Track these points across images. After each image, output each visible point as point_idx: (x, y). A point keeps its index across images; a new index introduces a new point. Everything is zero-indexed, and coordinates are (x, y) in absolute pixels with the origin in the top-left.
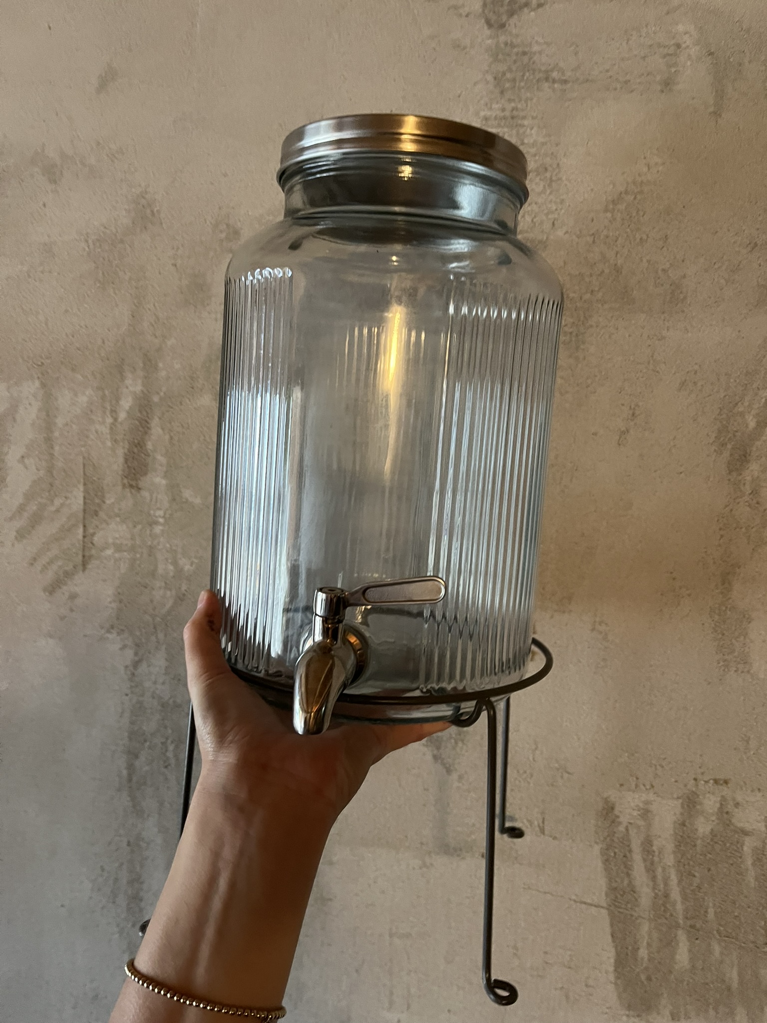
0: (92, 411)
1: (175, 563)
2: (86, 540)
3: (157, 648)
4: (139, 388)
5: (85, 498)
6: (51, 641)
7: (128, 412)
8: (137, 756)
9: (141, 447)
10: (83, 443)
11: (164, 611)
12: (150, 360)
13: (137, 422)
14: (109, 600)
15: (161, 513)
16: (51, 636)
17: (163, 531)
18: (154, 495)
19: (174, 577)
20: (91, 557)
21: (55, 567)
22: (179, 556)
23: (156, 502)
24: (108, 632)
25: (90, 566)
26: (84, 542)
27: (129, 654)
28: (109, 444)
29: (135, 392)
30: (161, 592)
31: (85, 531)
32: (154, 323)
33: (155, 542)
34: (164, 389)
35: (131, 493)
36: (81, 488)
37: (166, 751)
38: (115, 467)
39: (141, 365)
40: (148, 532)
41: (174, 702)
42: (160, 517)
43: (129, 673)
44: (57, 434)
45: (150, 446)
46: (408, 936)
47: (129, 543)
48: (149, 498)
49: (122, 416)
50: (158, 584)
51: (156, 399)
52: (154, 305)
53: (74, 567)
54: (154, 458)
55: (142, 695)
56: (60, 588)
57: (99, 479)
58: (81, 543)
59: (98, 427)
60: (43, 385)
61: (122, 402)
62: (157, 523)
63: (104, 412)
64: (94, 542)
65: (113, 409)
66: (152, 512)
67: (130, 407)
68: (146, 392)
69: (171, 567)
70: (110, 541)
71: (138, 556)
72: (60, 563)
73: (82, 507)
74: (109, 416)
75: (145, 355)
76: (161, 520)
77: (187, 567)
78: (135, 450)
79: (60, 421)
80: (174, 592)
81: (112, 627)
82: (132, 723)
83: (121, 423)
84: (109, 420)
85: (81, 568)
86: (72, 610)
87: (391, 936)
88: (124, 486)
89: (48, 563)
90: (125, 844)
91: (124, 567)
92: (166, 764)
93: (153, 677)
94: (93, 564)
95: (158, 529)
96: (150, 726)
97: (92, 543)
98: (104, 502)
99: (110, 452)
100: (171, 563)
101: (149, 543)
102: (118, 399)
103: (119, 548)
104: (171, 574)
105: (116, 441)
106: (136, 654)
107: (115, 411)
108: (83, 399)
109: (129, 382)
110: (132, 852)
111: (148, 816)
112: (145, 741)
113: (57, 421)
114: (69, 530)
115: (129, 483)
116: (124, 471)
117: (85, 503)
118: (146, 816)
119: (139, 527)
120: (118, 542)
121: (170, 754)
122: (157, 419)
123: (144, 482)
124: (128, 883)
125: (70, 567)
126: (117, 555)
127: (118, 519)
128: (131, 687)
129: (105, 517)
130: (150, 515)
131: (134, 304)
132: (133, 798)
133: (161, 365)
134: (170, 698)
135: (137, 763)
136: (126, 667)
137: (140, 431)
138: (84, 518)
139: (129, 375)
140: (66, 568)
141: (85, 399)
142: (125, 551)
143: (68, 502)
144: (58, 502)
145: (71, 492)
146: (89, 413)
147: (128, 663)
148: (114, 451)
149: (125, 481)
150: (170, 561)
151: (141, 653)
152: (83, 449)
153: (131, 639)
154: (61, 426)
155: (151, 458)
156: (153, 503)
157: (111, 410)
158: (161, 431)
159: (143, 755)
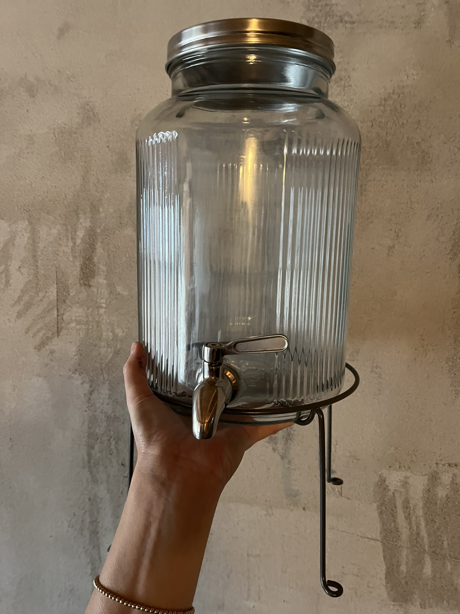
0: (60, 239)
1: (113, 332)
2: (59, 318)
3: (104, 383)
4: (88, 224)
5: (57, 292)
6: (40, 379)
7: (82, 239)
8: (93, 448)
9: (91, 261)
10: (54, 258)
11: (107, 361)
12: (94, 207)
13: (88, 245)
14: (74, 354)
15: (104, 301)
16: (40, 376)
17: (105, 312)
18: (100, 290)
19: (112, 340)
20: (62, 328)
21: (41, 334)
22: (115, 327)
23: (101, 294)
24: (74, 373)
25: (60, 334)
26: (57, 319)
27: (87, 386)
28: (71, 259)
29: (86, 227)
30: (105, 349)
31: (58, 313)
32: (96, 183)
33: (101, 319)
34: (103, 224)
35: (86, 289)
36: (55, 286)
37: (111, 445)
38: (75, 272)
39: (89, 210)
40: (96, 313)
41: (114, 415)
42: (103, 303)
43: (87, 398)
44: (39, 253)
45: (96, 259)
46: (258, 556)
47: (85, 320)
48: (96, 292)
49: (79, 241)
50: (103, 344)
51: (99, 231)
52: (96, 172)
53: (53, 334)
54: (99, 268)
55: (95, 411)
56: (45, 347)
57: (66, 280)
58: (56, 319)
59: (64, 248)
60: (30, 223)
61: (78, 233)
62: (101, 307)
63: (68, 239)
64: (64, 319)
65: (73, 237)
66: (98, 300)
67: (83, 236)
68: (92, 226)
69: (111, 334)
70: (73, 319)
71: (91, 327)
72: (44, 332)
73: (56, 298)
74: (71, 241)
75: (92, 204)
76: (104, 305)
77: (120, 334)
78: (87, 262)
79: (41, 245)
80: (113, 349)
81: (76, 370)
82: (89, 428)
83: (78, 246)
84: (71, 244)
85: (57, 334)
86: (52, 360)
87: (248, 556)
88: (81, 285)
89: (37, 332)
90: (87, 500)
91: (82, 334)
92: (111, 452)
93: (101, 401)
94: (64, 332)
95: (102, 311)
96: (99, 430)
97: (62, 319)
98: (69, 295)
99: (72, 264)
100: (111, 332)
101: (97, 319)
102: (75, 231)
103: (79, 323)
104: (111, 338)
105: (75, 257)
106: (91, 387)
107: (74, 239)
108: (55, 231)
109: (81, 221)
110: (92, 504)
111: (101, 483)
112: (98, 439)
113: (39, 245)
114: (48, 312)
115: (84, 283)
116: (80, 275)
117: (57, 295)
118: (99, 483)
119: (91, 310)
120: (78, 318)
121: (113, 447)
122: (100, 244)
123: (93, 282)
124: (90, 522)
125: (49, 335)
126: (78, 327)
127: (78, 305)
128: (89, 406)
129: (70, 303)
130: (97, 302)
131: (84, 172)
132: (91, 472)
133: (101, 210)
134: (112, 413)
135: (93, 452)
136: (85, 394)
137: (90, 251)
138: (57, 305)
139: (81, 216)
140: (48, 335)
141: (56, 231)
142: (83, 324)
143: (47, 294)
144: (41, 295)
145: (49, 289)
146: (59, 240)
147: (86, 392)
148: (74, 263)
149: (81, 282)
150: (110, 330)
151: (94, 386)
152: (55, 262)
153: (87, 378)
154: (42, 248)
155: (97, 267)
156: (99, 295)
157: (72, 238)
158: (102, 250)
159: (97, 447)
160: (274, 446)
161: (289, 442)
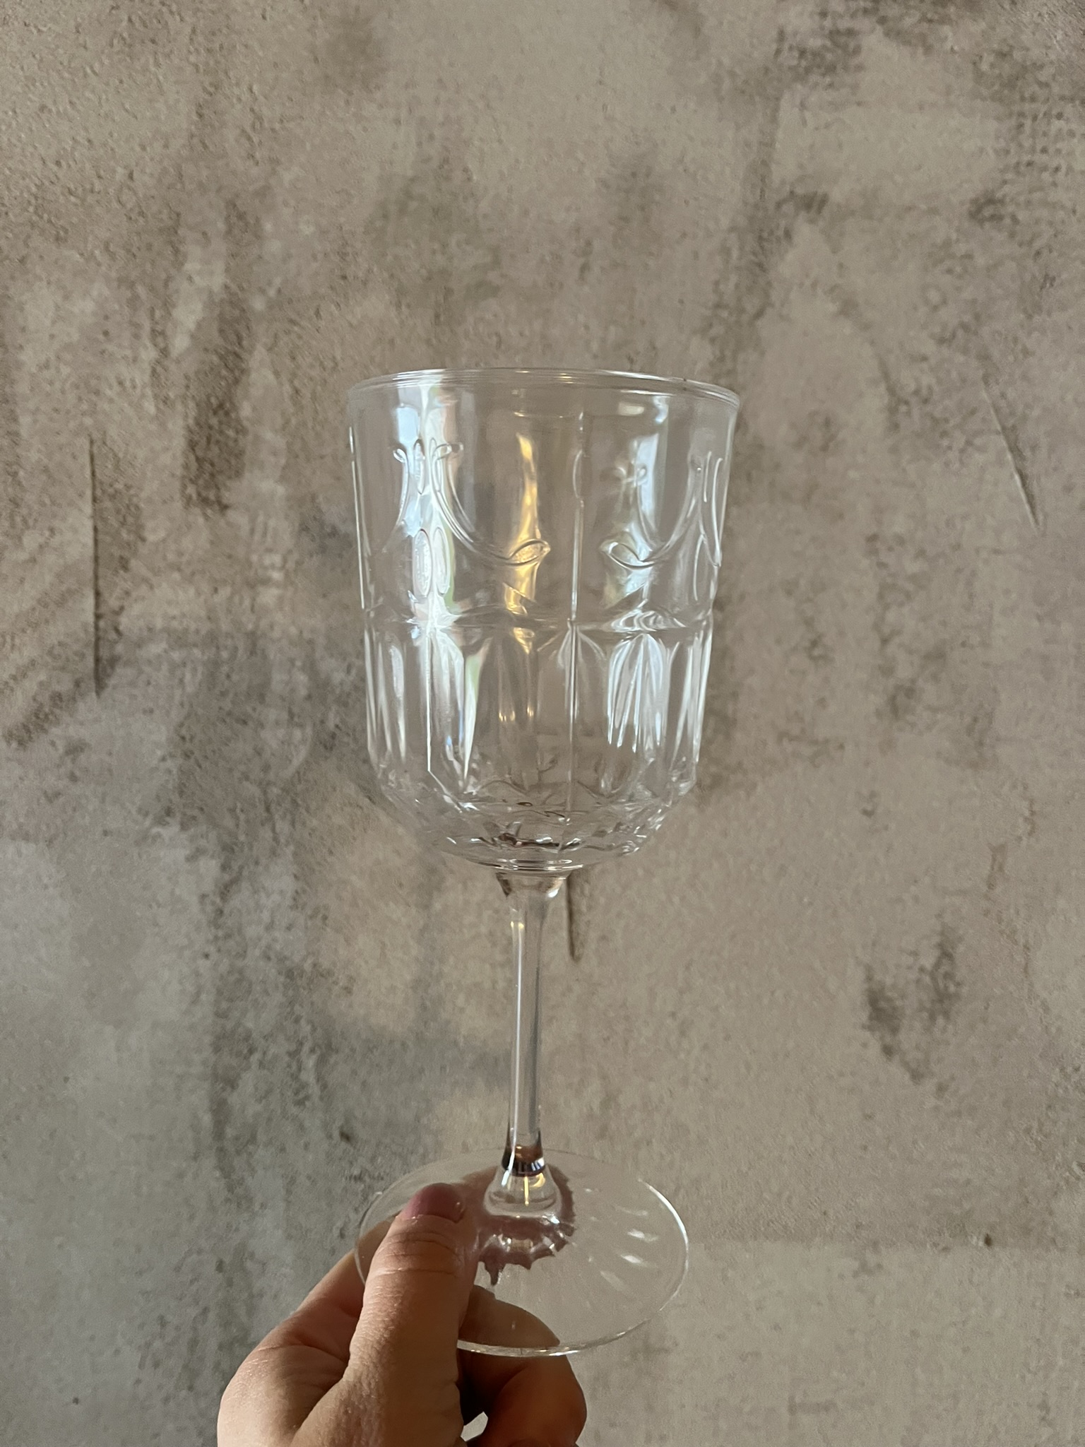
0: (106, 333)
1: (311, 667)
2: (102, 624)
4: (218, 281)
5: (96, 529)
6: (28, 849)
7: (192, 336)
8: (232, 1083)
9: (227, 414)
10: (85, 407)
11: (289, 772)
12: (241, 216)
13: (215, 359)
14: (159, 753)
16: (27, 837)
17: (281, 599)
18: (261, 519)
19: (309, 697)
20: (114, 661)
21: (30, 686)
22: (319, 654)
23: (265, 534)
24: (160, 821)
25: (112, 682)
26: (97, 628)
27: (210, 867)
28: (150, 407)
29: (211, 292)
30: (281, 733)
31: (97, 605)
32: (248, 129)
33: (264, 624)
34: (278, 281)
35: (206, 517)
36: (88, 509)
37: (300, 1069)
38: (166, 459)
39: (221, 226)
40: (247, 603)
41: (315, 965)
42: (273, 566)
43: (209, 908)
45: (246, 411)
47: (205, 627)
48: (247, 528)
49: (180, 343)
50: (272, 714)
51: (258, 304)
52: (251, 90)
53: (77, 684)
54: (257, 438)
55: (243, 955)
56: (45, 731)
57: (128, 487)
58: (92, 630)
61: (178, 313)
62: (266, 582)
63: (137, 336)
64: (121, 628)
65: (159, 328)
66: (254, 558)
67: (199, 325)
68: (234, 287)
69: (302, 678)
70: (159, 623)
71: (225, 655)
72: (43, 677)
73: (90, 551)
74: (149, 344)
75: (231, 204)
78: (214, 421)
79: (30, 358)
80: (309, 730)
81: (169, 812)
82: (221, 1015)
83: (178, 362)
84: (149, 354)
85: (92, 684)
86: (73, 778)
88: (188, 501)
89: (14, 678)
90: (210, 1269)
91: (192, 681)
92: (301, 1096)
93: (266, 916)
94: (122, 674)
95: (268, 596)
96: (257, 1021)
97: (117, 631)
98: (143, 540)
99: (153, 427)
100: (303, 669)
101: (250, 627)
102: (168, 305)
103: (179, 640)
105: (166, 401)
106: (224, 868)
107: (163, 333)
109: (191, 266)
110: (230, 1283)
111: (263, 1206)
112: (251, 1051)
114: (62, 602)
115: (199, 494)
116: (186, 467)
117: (96, 542)
118: (257, 1207)
119: (225, 592)
120: (175, 624)
121: (309, 1076)
122: (263, 350)
123: (235, 492)
124: (221, 1347)
125: (65, 686)
126: (176, 656)
127: (176, 576)
128: (216, 938)
129: (144, 572)
130: (250, 564)
131: (205, 90)
132: (226, 1171)
133: (268, 227)
134: (304, 959)
135: (234, 1099)
136: (203, 897)
137: (225, 378)
138: (96, 577)
140: (57, 688)
142: (195, 645)
143: (56, 541)
144: (31, 540)
145: (64, 519)
146: (101, 337)
147: (208, 886)
148: (163, 425)
149: (191, 490)
150: (298, 663)
151: (235, 867)
152: (88, 421)
153: (213, 835)
154: (34, 370)
155: (250, 437)
156: (257, 537)
157: (153, 331)
158: (271, 377)
159: (249, 1081)
160: (888, 1039)
161: (941, 1021)
